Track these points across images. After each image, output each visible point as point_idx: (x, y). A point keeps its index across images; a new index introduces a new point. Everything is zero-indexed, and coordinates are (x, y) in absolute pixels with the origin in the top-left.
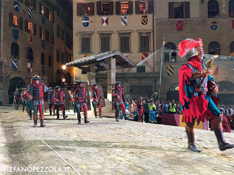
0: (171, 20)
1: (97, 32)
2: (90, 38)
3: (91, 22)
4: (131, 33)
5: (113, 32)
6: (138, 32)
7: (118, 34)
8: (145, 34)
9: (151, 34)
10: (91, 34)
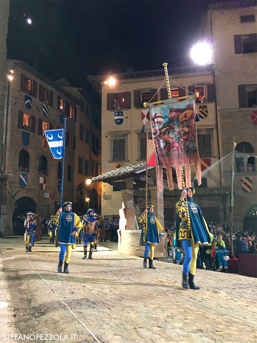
0: (243, 109)
1: (135, 131)
2: (124, 140)
3: (126, 118)
8: (204, 131)
9: (214, 131)
10: (126, 134)
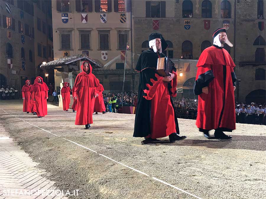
0: (148, 19)
1: (77, 29)
2: (70, 35)
4: (110, 30)
5: (93, 29)
6: (117, 30)
7: (97, 31)
8: (123, 32)
9: (129, 33)
10: (71, 30)
